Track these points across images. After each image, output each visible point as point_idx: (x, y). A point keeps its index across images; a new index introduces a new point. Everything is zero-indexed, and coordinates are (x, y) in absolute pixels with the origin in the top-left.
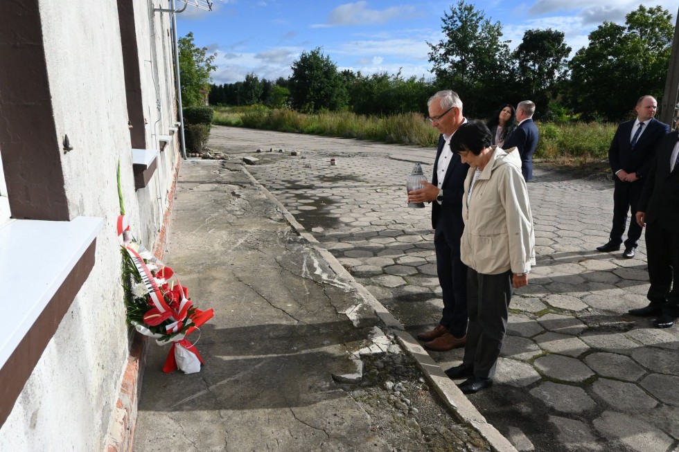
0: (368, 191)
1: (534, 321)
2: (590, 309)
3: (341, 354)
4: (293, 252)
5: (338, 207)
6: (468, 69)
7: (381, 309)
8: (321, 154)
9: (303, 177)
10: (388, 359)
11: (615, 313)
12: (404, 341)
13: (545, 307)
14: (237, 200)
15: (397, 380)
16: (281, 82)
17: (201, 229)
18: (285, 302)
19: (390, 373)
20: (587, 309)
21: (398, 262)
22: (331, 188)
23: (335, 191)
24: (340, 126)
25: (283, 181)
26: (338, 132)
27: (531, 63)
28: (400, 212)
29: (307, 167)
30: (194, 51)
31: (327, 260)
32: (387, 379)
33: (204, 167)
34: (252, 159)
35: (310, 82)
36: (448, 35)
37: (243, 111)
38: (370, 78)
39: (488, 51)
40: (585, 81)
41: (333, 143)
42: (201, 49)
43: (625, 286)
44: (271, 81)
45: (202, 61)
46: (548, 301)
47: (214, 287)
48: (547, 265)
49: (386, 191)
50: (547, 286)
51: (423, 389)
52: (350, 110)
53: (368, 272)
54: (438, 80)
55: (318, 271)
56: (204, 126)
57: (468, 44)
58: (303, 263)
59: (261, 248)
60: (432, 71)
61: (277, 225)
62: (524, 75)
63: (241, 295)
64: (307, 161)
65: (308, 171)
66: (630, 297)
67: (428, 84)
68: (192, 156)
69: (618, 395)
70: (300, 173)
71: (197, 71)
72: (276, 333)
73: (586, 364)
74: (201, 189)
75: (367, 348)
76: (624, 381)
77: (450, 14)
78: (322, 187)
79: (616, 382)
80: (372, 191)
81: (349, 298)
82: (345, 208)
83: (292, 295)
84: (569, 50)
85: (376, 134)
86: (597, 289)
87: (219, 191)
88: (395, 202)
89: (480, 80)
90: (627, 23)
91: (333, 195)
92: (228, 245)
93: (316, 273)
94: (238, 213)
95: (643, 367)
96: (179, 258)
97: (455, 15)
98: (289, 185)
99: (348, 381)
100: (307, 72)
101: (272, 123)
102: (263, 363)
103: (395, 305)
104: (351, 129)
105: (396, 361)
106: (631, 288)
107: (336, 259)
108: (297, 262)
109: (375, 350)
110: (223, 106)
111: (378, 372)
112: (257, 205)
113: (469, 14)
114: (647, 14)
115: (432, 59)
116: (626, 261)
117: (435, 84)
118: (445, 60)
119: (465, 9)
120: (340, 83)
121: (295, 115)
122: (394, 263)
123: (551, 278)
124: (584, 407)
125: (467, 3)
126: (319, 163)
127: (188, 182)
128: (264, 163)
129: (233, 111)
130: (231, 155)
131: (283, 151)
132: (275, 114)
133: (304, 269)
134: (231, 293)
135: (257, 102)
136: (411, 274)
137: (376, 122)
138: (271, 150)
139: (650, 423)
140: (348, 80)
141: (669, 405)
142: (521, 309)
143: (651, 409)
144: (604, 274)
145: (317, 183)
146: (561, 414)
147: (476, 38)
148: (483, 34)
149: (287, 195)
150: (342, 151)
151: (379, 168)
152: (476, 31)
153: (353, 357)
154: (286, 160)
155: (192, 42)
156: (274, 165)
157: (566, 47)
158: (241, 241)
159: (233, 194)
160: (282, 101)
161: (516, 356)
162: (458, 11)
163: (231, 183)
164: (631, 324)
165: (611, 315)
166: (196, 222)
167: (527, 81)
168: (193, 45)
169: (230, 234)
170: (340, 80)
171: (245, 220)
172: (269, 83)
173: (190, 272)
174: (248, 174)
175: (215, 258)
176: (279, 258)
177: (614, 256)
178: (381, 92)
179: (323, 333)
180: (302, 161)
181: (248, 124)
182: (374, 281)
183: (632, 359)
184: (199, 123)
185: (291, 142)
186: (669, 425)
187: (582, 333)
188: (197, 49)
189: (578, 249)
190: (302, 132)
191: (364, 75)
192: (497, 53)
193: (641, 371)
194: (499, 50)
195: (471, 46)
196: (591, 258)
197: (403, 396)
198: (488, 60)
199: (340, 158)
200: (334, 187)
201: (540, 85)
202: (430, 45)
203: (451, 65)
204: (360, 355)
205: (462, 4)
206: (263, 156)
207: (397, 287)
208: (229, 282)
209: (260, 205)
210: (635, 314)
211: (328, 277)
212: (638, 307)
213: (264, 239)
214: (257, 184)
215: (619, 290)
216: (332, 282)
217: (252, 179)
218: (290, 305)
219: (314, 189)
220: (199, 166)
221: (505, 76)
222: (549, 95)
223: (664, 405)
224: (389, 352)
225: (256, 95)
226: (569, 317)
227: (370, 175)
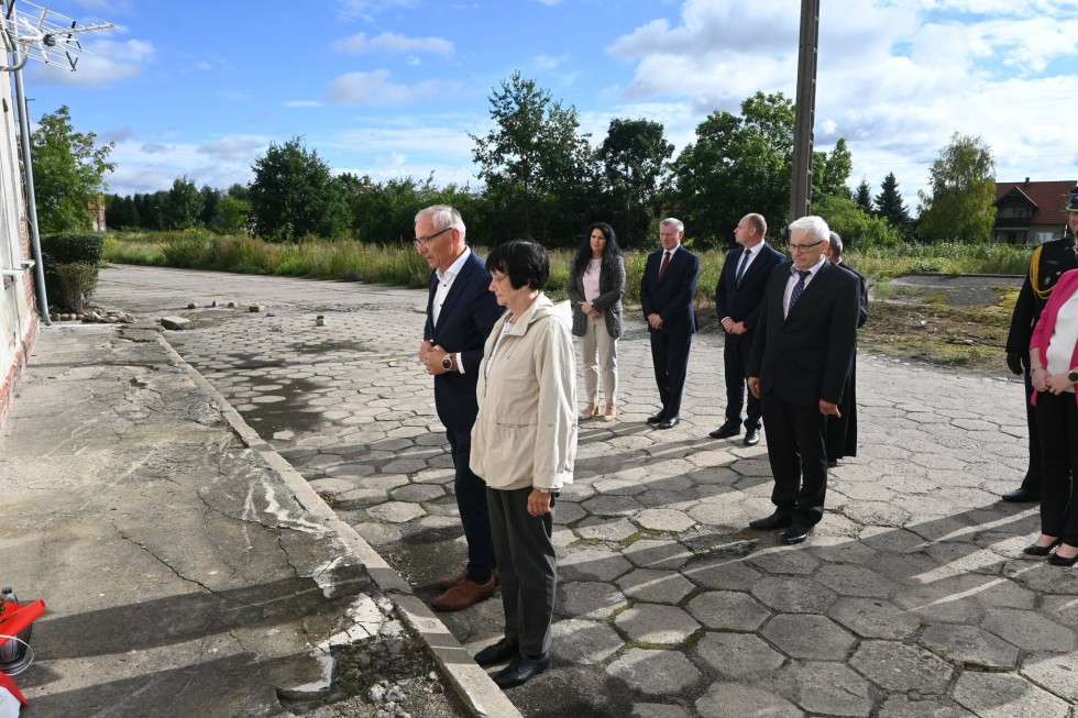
0: (376, 366)
1: (618, 554)
2: (698, 527)
3: (296, 651)
4: (232, 478)
5: (323, 395)
6: (533, 174)
7: (374, 562)
8: (303, 309)
9: (266, 347)
10: (379, 647)
11: (732, 528)
12: (407, 613)
13: (635, 530)
14: (138, 393)
15: (393, 681)
16: (236, 192)
17: (62, 448)
18: (206, 569)
19: (380, 672)
20: (693, 527)
21: (415, 479)
22: (313, 364)
23: (319, 369)
24: (335, 262)
25: (230, 356)
26: (332, 271)
27: (622, 166)
28: (425, 397)
29: (276, 330)
30: (73, 138)
31: (292, 486)
32: (374, 682)
33: (83, 338)
34: (178, 320)
35: (286, 193)
36: (501, 122)
37: (167, 240)
38: (385, 185)
39: (560, 147)
40: (697, 192)
41: (323, 290)
42: (85, 136)
43: (746, 487)
44: (219, 189)
45: (88, 154)
46: (639, 520)
47: (71, 555)
48: (641, 464)
49: (405, 364)
50: (639, 498)
51: (435, 692)
52: (354, 236)
53: (364, 499)
54: (489, 190)
55: (272, 508)
56: (85, 267)
57: (530, 137)
58: (247, 494)
59: (172, 474)
60: (480, 177)
61: (208, 432)
62: (613, 184)
63: (124, 563)
64: (275, 321)
65: (276, 337)
66: (752, 502)
67: (476, 195)
68: (63, 319)
69: (731, 654)
70: (262, 342)
71: (78, 172)
72: (181, 627)
73: (690, 613)
74: (72, 377)
75: (344, 633)
76: (741, 632)
77: (501, 92)
78: (299, 363)
79: (729, 636)
80: (382, 365)
81: (322, 547)
82: (334, 395)
83: (220, 554)
84: (672, 148)
85: (393, 275)
86: (709, 494)
87: (107, 379)
88: (417, 381)
89: (552, 191)
90: (743, 114)
91: (316, 375)
92: (110, 475)
93: (268, 510)
94: (139, 415)
95: (767, 607)
96: (8, 506)
97: (508, 94)
98: (240, 362)
99: (305, 697)
100: (279, 176)
101: (219, 258)
102: (149, 685)
103: (405, 552)
104: (354, 266)
105: (392, 650)
106: (755, 489)
107: (307, 485)
108: (237, 494)
109: (358, 634)
110: (135, 231)
111: (359, 673)
112: (175, 400)
113: (528, 94)
114: (766, 102)
115: (479, 158)
116: (748, 449)
117: (485, 195)
118: (499, 160)
119: (523, 86)
120: (337, 194)
121: (259, 245)
122: (407, 481)
123: (645, 485)
124: (684, 682)
125: (525, 78)
126: (297, 324)
127: (48, 365)
128: (199, 327)
129: (151, 240)
130: (140, 315)
131: (236, 305)
132: (223, 244)
133: (247, 507)
134: (104, 561)
135: (195, 225)
136: (433, 496)
137: (394, 255)
138: (214, 305)
139: (774, 692)
140: (350, 189)
141: (799, 660)
142: (600, 537)
143: (776, 669)
144: (720, 471)
145: (290, 357)
146: (652, 699)
147: (541, 129)
148: (551, 123)
149: (236, 379)
150: (337, 302)
151: (397, 327)
152: (540, 118)
153: (318, 652)
154: (239, 320)
155: (67, 123)
156: (219, 329)
157: (667, 145)
158: (137, 465)
159: (134, 382)
160: (239, 223)
161: (590, 615)
162: (512, 88)
163: (131, 364)
164: (753, 543)
165: (727, 532)
166: (52, 436)
167: (618, 191)
168: (69, 128)
169: (116, 454)
170: (337, 188)
171: (148, 427)
172: (217, 193)
173: (26, 531)
174: (168, 346)
175: (81, 500)
176: (205, 490)
177: (733, 443)
178: (402, 207)
179: (268, 617)
180: (267, 320)
181: (176, 261)
182: (372, 514)
183: (753, 596)
184: (77, 259)
185: (251, 290)
186: (798, 690)
187: (685, 565)
188: (77, 136)
189: (685, 437)
190: (271, 273)
191: (374, 181)
192: (574, 152)
193: (763, 612)
194: (576, 147)
195: (535, 140)
196: (702, 449)
197: (399, 708)
198: (561, 161)
199: (333, 314)
200: (318, 362)
201: (635, 198)
202: (474, 137)
203: (508, 167)
204: (331, 647)
205: (517, 78)
206: (200, 315)
207: (409, 521)
208: (102, 543)
209: (180, 399)
210: (759, 527)
211: (289, 516)
212: (762, 517)
213: (181, 459)
214: (179, 363)
215: (738, 492)
216: (296, 524)
217: (174, 354)
218: (213, 573)
219: (284, 367)
220: (73, 335)
221: (587, 183)
222: (650, 211)
223: (792, 660)
224: (381, 635)
225: (193, 213)
226: (669, 542)
227: (381, 339)
